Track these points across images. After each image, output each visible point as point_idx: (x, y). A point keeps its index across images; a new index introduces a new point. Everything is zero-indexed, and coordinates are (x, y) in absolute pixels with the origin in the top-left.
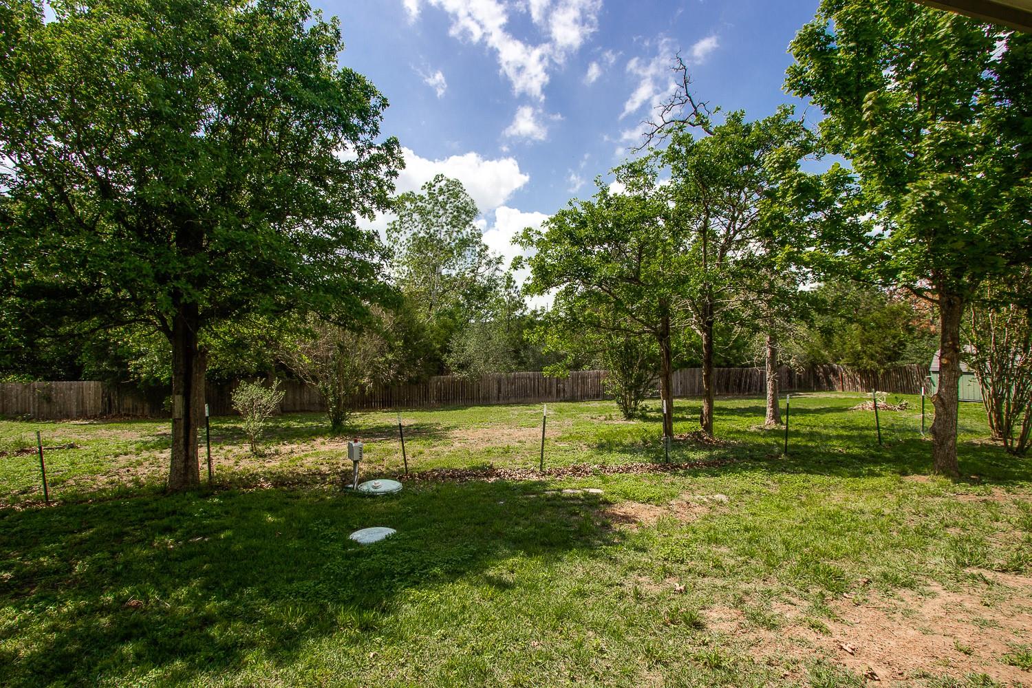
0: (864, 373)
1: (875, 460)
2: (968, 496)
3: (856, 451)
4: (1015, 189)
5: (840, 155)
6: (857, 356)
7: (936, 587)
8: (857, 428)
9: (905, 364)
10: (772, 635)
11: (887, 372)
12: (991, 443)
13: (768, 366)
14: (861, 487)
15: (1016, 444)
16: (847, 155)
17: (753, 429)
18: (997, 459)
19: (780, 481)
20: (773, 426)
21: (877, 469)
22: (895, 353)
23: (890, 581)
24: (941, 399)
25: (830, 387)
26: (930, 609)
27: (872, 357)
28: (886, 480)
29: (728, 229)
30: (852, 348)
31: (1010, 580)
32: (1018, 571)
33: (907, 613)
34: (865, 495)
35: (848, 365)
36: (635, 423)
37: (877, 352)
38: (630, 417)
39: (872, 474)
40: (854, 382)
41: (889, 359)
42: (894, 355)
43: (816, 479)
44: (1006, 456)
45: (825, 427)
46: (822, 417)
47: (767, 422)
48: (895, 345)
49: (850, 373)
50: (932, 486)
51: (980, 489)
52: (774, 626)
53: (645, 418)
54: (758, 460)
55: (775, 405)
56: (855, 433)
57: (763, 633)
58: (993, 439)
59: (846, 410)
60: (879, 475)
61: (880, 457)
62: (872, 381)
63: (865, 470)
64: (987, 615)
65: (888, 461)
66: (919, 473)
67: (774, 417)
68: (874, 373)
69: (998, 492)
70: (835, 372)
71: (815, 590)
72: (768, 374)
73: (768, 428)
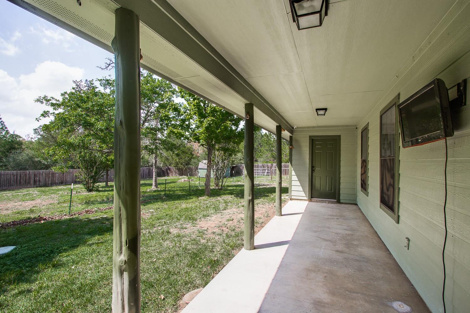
0: (179, 169)
1: (190, 195)
2: (213, 199)
3: (184, 193)
4: (225, 124)
5: (183, 99)
6: (177, 164)
7: (213, 215)
8: (181, 187)
9: (191, 166)
10: (186, 230)
11: (186, 169)
12: (214, 188)
13: (154, 167)
14: (189, 202)
15: (220, 188)
16: (185, 100)
17: (148, 191)
18: (217, 191)
19: (167, 204)
20: (155, 189)
21: (191, 197)
22: (188, 162)
23: (205, 216)
24: (207, 175)
25: (168, 175)
26: (213, 218)
27: (182, 164)
28: (194, 199)
29: (146, 115)
30: (176, 160)
31: (224, 211)
32: (225, 210)
33: (210, 220)
34: (190, 204)
35: (174, 167)
36: (94, 193)
37: (183, 162)
38: (90, 190)
39: (190, 198)
40: (176, 173)
41: (187, 165)
42: (188, 163)
43: (176, 202)
44: (219, 190)
45: (172, 188)
46: (170, 185)
47: (153, 188)
48: (188, 160)
49: (174, 170)
50: (206, 199)
51: (215, 198)
52: (186, 228)
53: (98, 191)
54: (157, 199)
55: (156, 181)
56: (181, 189)
57: (184, 230)
58: (215, 187)
59: (176, 182)
60: (192, 198)
61: (191, 194)
62: (182, 173)
63: (188, 198)
64: (222, 217)
65: (193, 195)
66: (201, 197)
67: (155, 186)
68: (182, 169)
69: (219, 198)
70: (169, 169)
71: (191, 221)
72: (154, 170)
73: (153, 190)
